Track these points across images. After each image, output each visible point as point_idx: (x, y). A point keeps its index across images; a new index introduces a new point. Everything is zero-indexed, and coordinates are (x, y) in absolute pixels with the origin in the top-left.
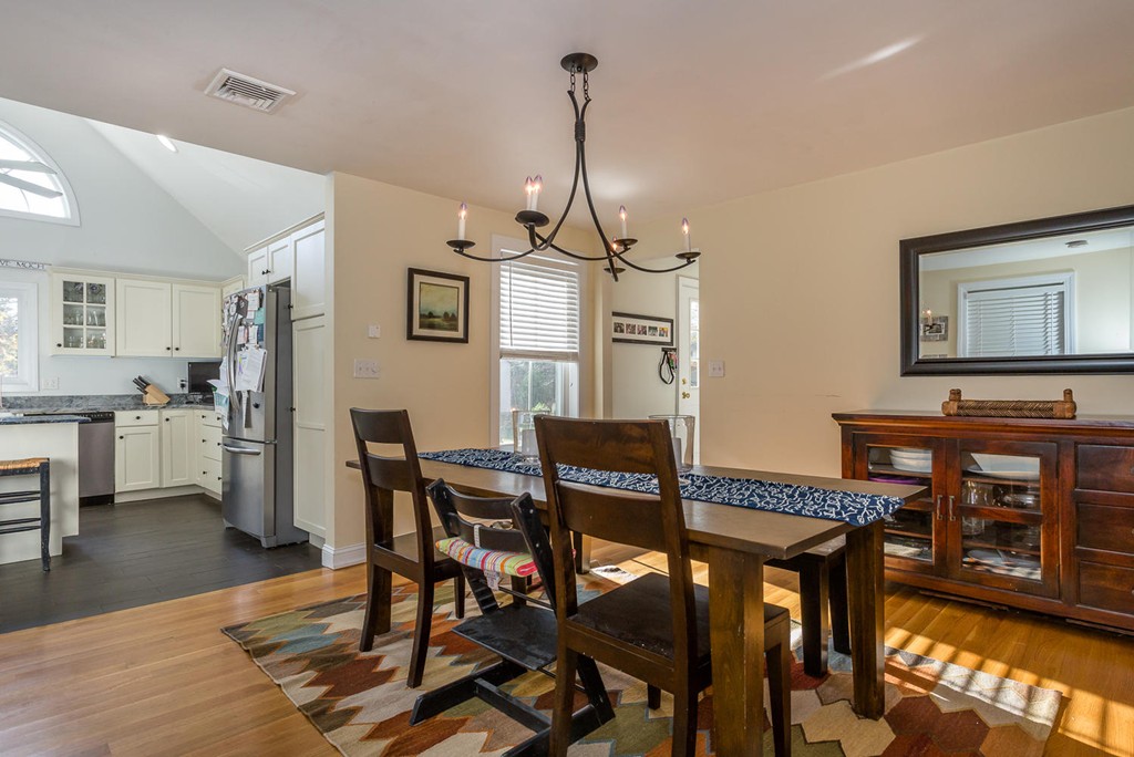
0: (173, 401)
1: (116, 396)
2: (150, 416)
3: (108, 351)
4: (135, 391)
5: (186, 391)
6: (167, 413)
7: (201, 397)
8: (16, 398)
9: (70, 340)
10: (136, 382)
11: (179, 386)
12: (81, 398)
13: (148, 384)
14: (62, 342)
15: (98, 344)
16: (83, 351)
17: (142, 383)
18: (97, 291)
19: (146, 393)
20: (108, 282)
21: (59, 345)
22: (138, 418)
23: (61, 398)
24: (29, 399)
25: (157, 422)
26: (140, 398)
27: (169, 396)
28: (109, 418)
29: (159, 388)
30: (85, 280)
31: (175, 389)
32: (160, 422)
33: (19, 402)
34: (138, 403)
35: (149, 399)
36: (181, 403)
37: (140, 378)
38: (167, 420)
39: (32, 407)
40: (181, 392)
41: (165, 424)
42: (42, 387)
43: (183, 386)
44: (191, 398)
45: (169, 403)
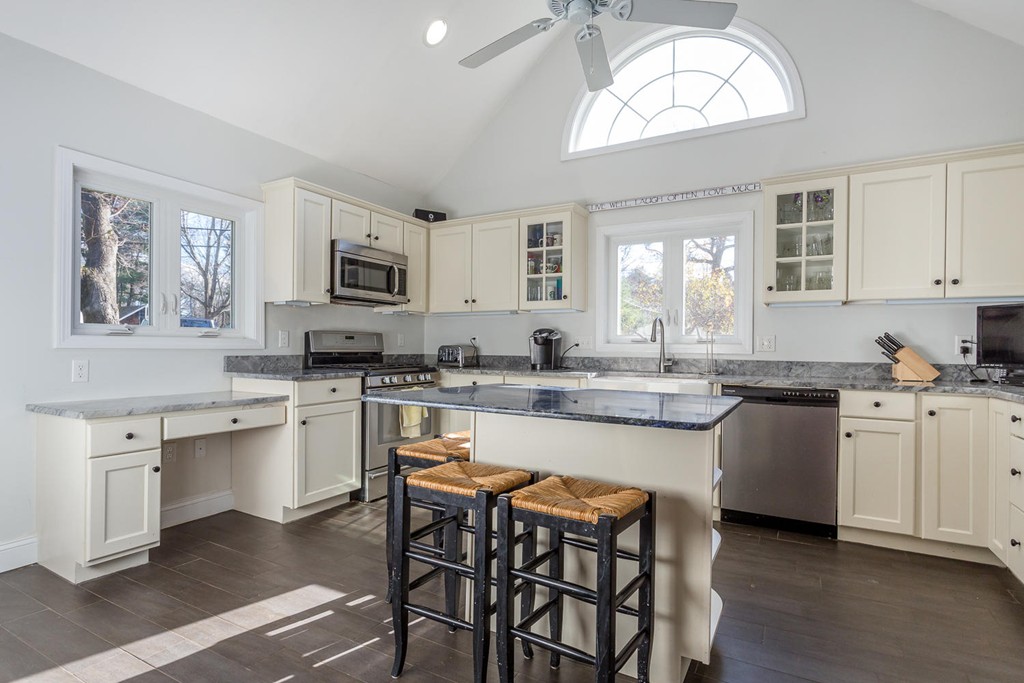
0: (943, 377)
1: (850, 365)
2: (898, 404)
3: (836, 293)
4: (878, 356)
5: (972, 359)
6: (931, 401)
7: (1003, 372)
8: (730, 362)
9: (787, 278)
10: (880, 342)
11: (957, 351)
12: (802, 364)
13: (900, 347)
14: (773, 283)
15: (824, 283)
16: (803, 295)
17: (891, 345)
18: (821, 201)
19: (897, 361)
20: (837, 185)
21: (770, 288)
22: (877, 405)
23: (778, 364)
24: (742, 364)
25: (912, 417)
26: (888, 369)
27: (939, 367)
28: (828, 399)
29: (920, 353)
30: (805, 187)
31: (951, 356)
32: (918, 417)
33: (731, 367)
34: (884, 378)
35: (901, 372)
36: (962, 381)
37: (887, 336)
38: (932, 413)
39: (744, 374)
40: (960, 360)
41: (926, 420)
42: (757, 348)
43: (965, 351)
44: (982, 373)
45: (937, 381)
